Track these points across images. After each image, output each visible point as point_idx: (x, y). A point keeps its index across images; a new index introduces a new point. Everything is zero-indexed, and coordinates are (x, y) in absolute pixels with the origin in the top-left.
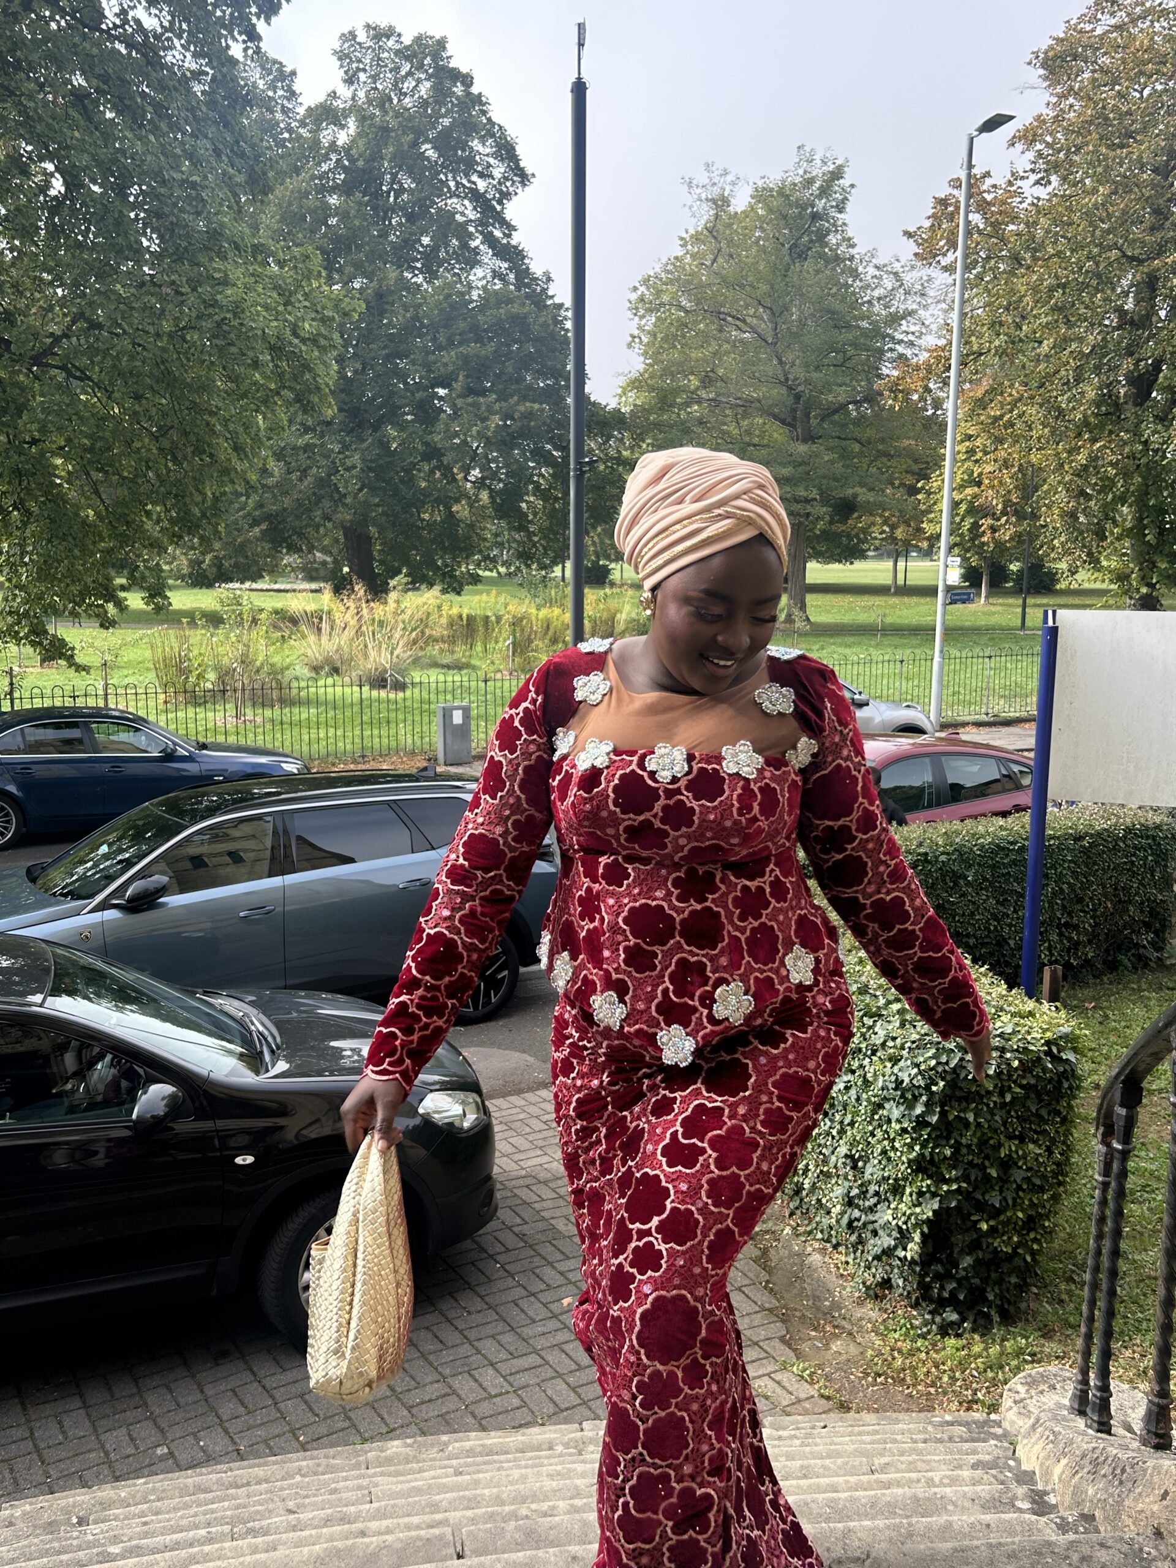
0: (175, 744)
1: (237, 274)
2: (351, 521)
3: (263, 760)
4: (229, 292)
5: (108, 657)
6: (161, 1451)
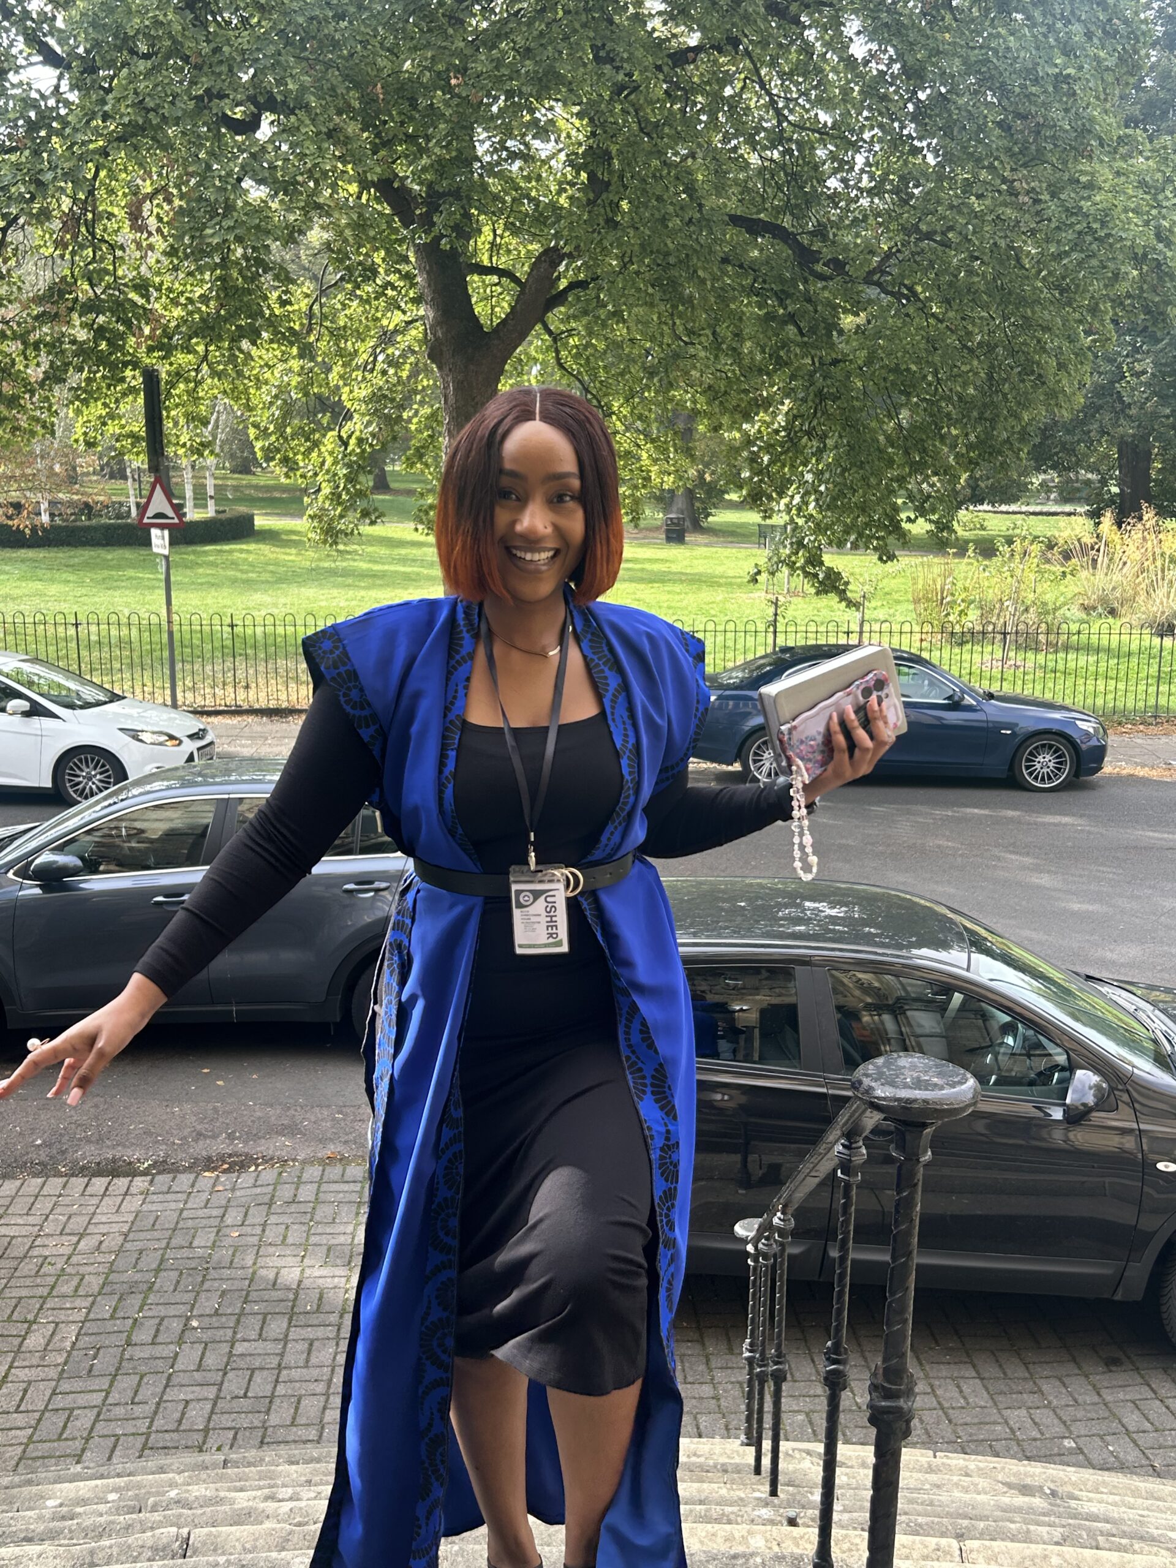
0: (963, 692)
1: (1105, 175)
2: (1133, 436)
3: (1057, 715)
4: (1098, 198)
5: (866, 588)
6: (1069, 1443)
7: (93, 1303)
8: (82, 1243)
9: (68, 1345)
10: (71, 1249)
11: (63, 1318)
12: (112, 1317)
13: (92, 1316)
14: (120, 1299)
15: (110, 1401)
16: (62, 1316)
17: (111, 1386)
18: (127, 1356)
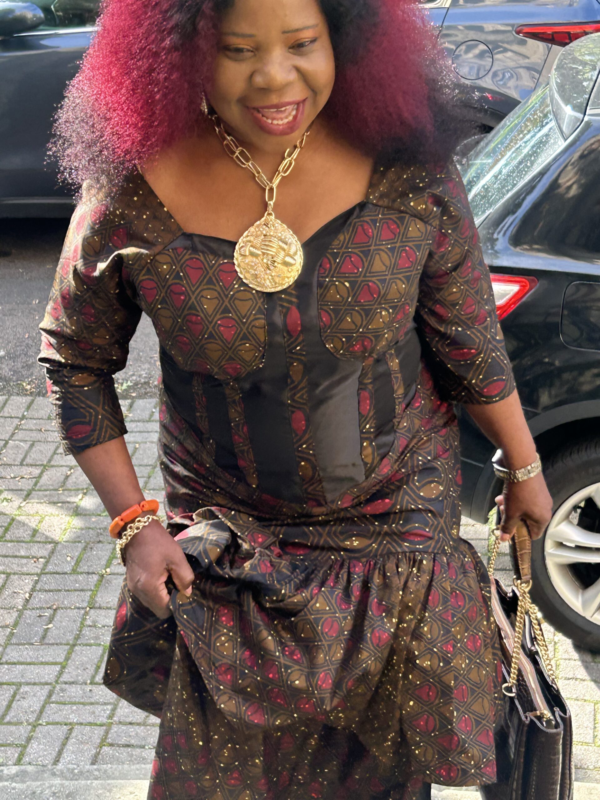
7: (52, 552)
8: (45, 477)
9: (19, 602)
10: (32, 482)
11: (16, 568)
12: (74, 571)
13: (50, 568)
14: (85, 549)
15: (65, 677)
16: (14, 565)
17: (67, 659)
18: (89, 622)
